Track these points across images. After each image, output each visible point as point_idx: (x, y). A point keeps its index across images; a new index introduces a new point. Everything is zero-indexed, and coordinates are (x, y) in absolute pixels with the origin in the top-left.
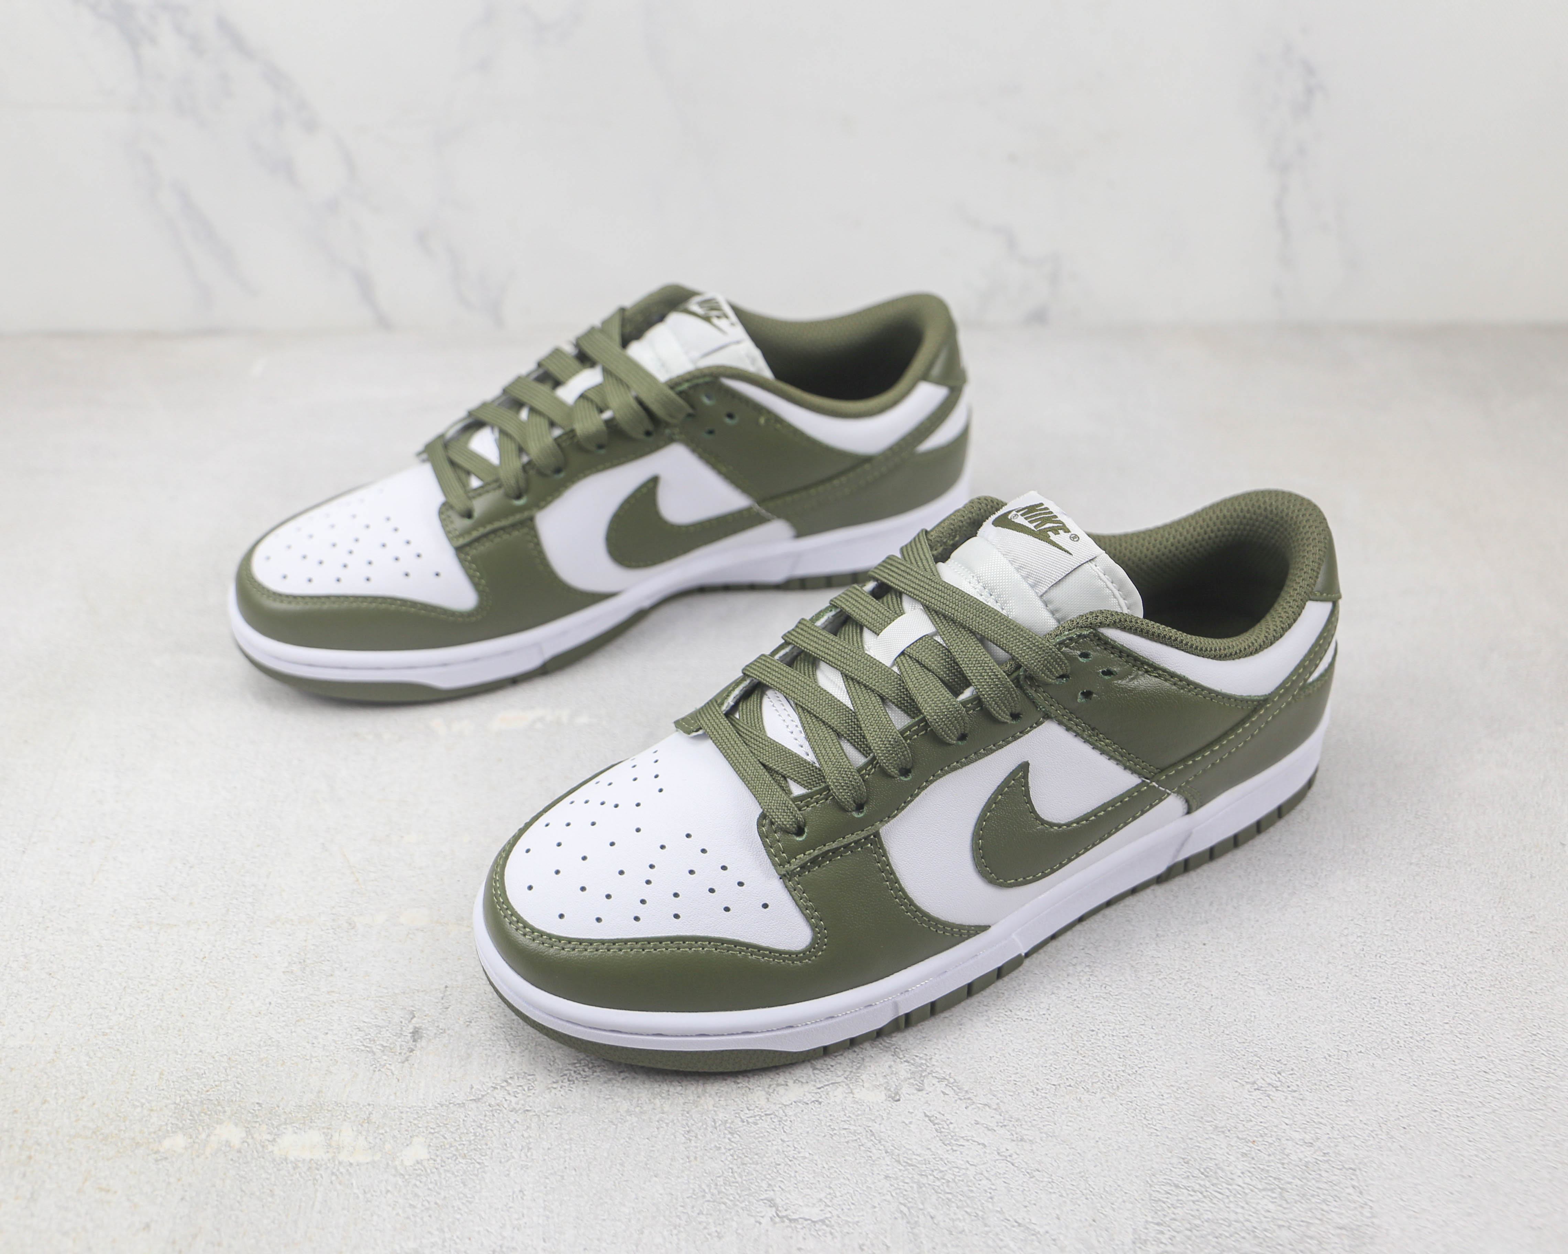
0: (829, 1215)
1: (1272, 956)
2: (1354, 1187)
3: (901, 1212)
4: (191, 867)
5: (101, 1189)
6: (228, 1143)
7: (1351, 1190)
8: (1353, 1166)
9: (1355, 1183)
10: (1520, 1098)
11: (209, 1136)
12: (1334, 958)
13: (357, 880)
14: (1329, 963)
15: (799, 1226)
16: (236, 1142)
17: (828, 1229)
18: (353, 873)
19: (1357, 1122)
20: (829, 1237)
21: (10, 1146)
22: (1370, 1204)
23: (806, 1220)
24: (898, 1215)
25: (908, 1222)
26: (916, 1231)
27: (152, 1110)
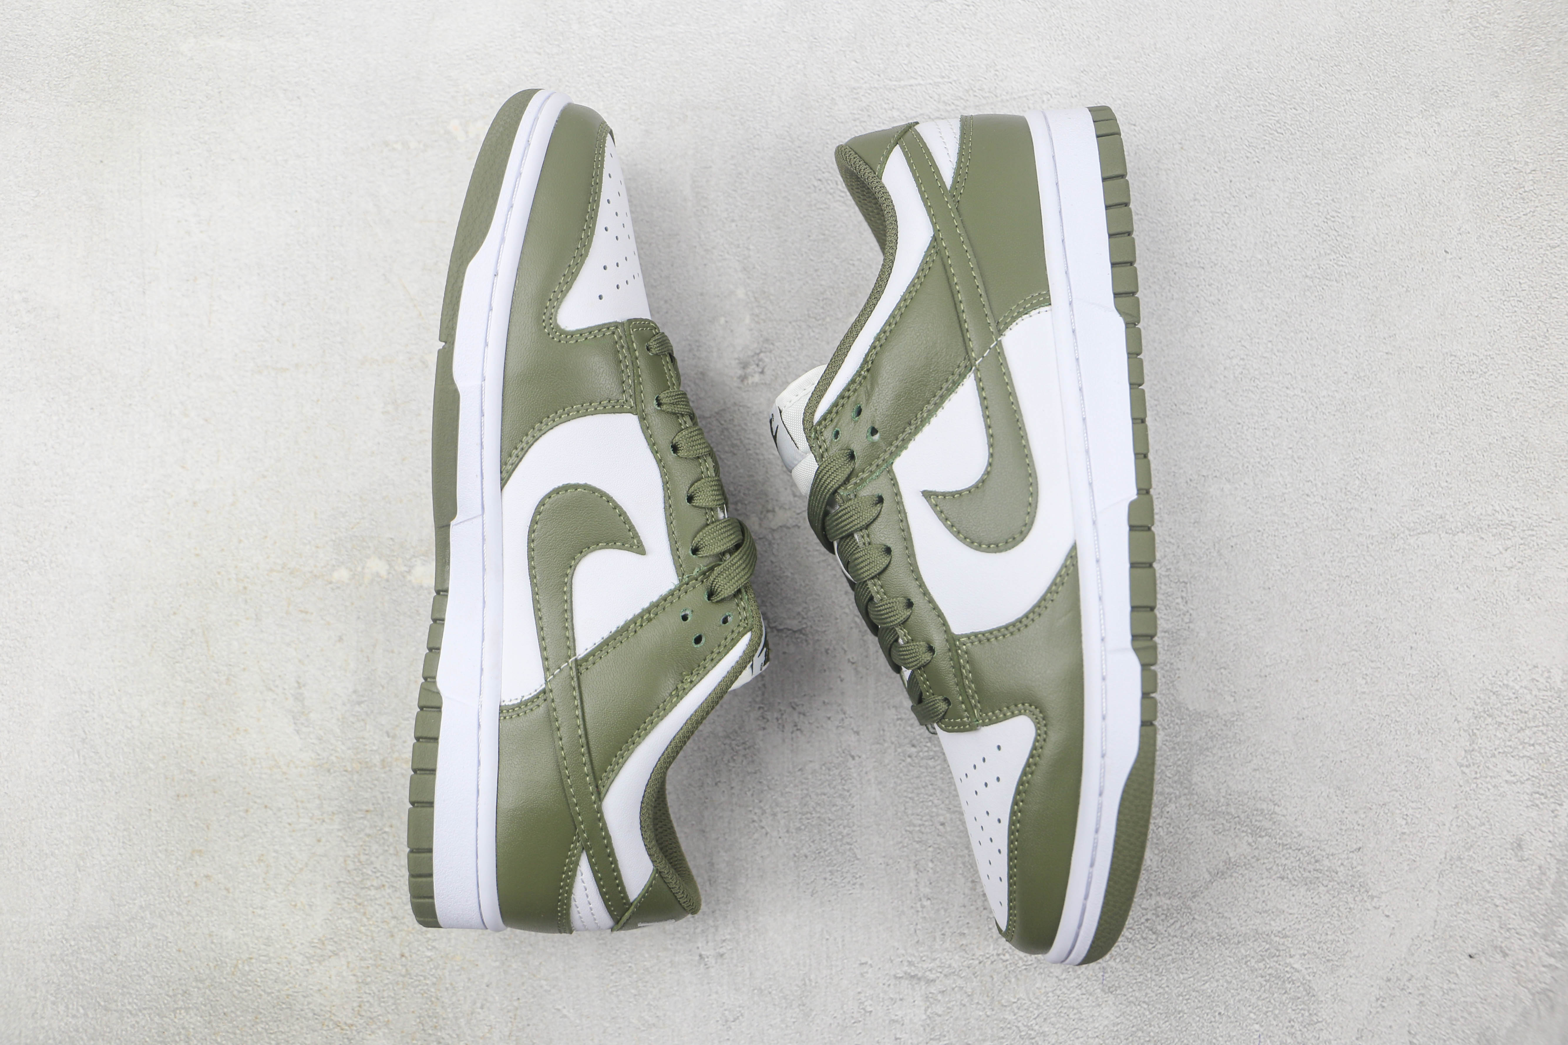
0: (804, 626)
1: (1166, 380)
2: (1182, 598)
3: (856, 622)
4: (283, 304)
5: (302, 611)
6: (378, 575)
7: (1179, 600)
8: (1186, 580)
9: (1184, 594)
10: (1327, 519)
11: (363, 568)
12: (1216, 382)
13: (420, 315)
14: (1211, 387)
15: (784, 635)
16: (384, 573)
17: (804, 637)
18: (415, 306)
19: (1198, 541)
20: (805, 644)
21: (229, 579)
22: (1191, 612)
23: (789, 630)
24: (853, 625)
25: (860, 631)
26: (865, 638)
27: (317, 547)
